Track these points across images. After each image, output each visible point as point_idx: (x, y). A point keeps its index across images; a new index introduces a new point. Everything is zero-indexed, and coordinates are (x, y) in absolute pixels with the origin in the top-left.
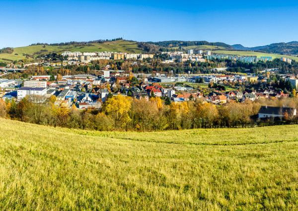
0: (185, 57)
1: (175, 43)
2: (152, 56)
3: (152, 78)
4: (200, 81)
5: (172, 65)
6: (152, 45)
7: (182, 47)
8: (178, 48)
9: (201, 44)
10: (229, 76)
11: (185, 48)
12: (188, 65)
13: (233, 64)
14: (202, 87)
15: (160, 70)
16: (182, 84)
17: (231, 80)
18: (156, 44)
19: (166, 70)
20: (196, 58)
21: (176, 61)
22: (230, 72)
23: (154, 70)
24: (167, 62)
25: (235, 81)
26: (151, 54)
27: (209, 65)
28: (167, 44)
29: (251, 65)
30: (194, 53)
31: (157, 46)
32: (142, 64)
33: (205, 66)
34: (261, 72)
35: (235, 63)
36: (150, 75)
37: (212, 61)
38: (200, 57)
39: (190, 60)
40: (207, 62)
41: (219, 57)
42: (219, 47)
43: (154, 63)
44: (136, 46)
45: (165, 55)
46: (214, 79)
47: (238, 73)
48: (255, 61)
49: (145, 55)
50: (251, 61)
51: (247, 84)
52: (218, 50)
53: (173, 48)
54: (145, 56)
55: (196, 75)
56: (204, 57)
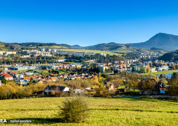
0: (38, 53)
1: (34, 44)
2: (15, 53)
3: (12, 67)
4: (44, 68)
5: (28, 58)
6: (16, 45)
7: (38, 47)
8: (35, 47)
9: (52, 45)
10: (65, 65)
11: (40, 47)
12: (39, 58)
13: (69, 57)
14: (44, 72)
15: (19, 62)
16: (32, 70)
17: (65, 67)
18: (20, 44)
19: (24, 62)
20: (45, 54)
21: (31, 56)
22: (66, 62)
23: (15, 62)
24: (25, 56)
25: (68, 68)
26: (15, 51)
27: (53, 58)
28: (28, 44)
29: (81, 58)
30: (45, 51)
31: (20, 46)
32: (5, 59)
33: (51, 59)
34: (86, 62)
35: (71, 56)
36: (11, 65)
37: (56, 56)
38: (49, 53)
39: (41, 55)
40: (53, 56)
41: (61, 53)
42: (63, 47)
43: (15, 58)
44: (3, 46)
45: (25, 52)
46: (54, 67)
47: (72, 63)
48: (83, 55)
49: (9, 52)
50: (81, 55)
51: (74, 69)
52: (62, 49)
53: (31, 47)
55: (44, 65)
56: (51, 54)
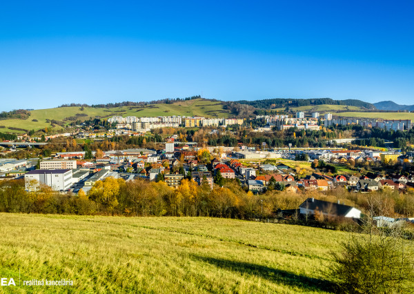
0: (289, 122)
1: (279, 102)
2: (240, 122)
3: (234, 152)
4: (301, 157)
5: (266, 134)
6: (243, 106)
7: (290, 108)
8: (283, 109)
9: (321, 103)
10: (352, 152)
11: (294, 109)
12: (290, 135)
13: (366, 133)
14: (301, 166)
15: (248, 141)
16: (274, 161)
17: (354, 157)
18: (252, 103)
19: (257, 142)
20: (305, 125)
21: (274, 129)
22: (356, 146)
23: (240, 141)
24: (261, 130)
25: (361, 159)
26: (241, 118)
27: (324, 134)
28: (267, 104)
29: (397, 134)
30: (305, 116)
31: (252, 106)
32: (223, 134)
33: (318, 136)
34: (412, 146)
35: (369, 131)
36: (232, 148)
37: (331, 128)
38: (314, 122)
39: (296, 128)
40: (322, 131)
41: (344, 123)
42: (350, 108)
43: (241, 132)
44: (220, 107)
45: (261, 119)
46: (326, 155)
47: (371, 147)
48: (405, 128)
49: (230, 120)
50: (400, 127)
51: (378, 165)
52: (345, 111)
53: (274, 110)
54: (231, 122)
55: (300, 149)
56: (319, 124)
